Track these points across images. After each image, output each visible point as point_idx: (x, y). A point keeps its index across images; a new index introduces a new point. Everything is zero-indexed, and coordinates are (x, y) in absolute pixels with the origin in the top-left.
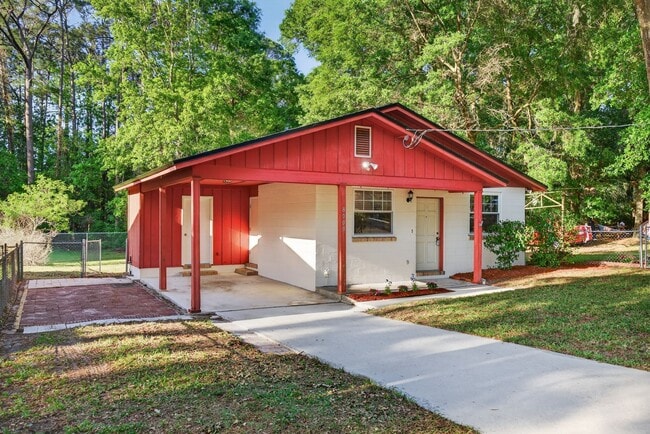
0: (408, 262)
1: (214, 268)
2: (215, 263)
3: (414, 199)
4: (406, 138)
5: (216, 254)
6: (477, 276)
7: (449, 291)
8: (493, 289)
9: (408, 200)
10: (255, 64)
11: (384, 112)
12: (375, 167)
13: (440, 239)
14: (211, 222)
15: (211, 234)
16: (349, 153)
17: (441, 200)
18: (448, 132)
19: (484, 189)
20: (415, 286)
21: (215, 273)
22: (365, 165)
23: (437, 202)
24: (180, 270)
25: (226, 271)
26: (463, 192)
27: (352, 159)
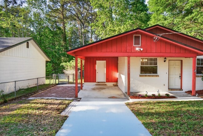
0: (164, 85)
1: (106, 83)
2: (107, 82)
3: (167, 61)
4: (154, 38)
5: (107, 79)
6: (193, 93)
7: (176, 98)
8: (199, 98)
9: (165, 61)
10: (142, 16)
11: (147, 30)
12: (142, 49)
13: (181, 77)
14: (105, 69)
15: (105, 72)
16: (131, 45)
17: (182, 61)
18: (181, 33)
19: (197, 56)
20: (159, 94)
21: (106, 85)
22: (137, 49)
23: (180, 62)
24: (96, 83)
25: (110, 84)
26: (190, 57)
27: (132, 47)
